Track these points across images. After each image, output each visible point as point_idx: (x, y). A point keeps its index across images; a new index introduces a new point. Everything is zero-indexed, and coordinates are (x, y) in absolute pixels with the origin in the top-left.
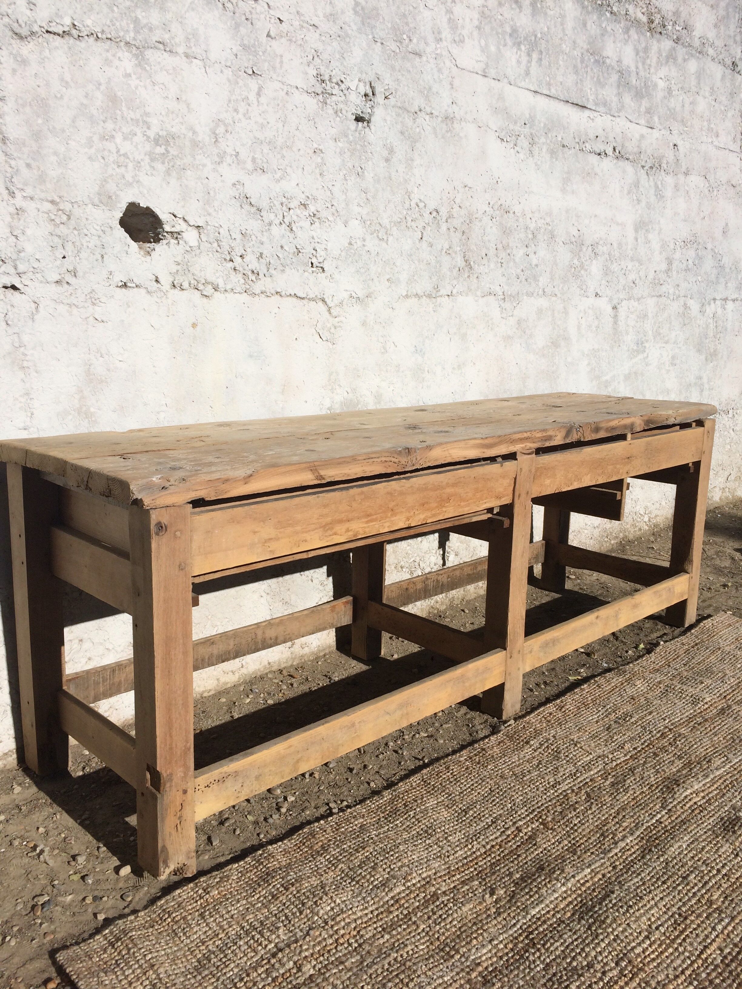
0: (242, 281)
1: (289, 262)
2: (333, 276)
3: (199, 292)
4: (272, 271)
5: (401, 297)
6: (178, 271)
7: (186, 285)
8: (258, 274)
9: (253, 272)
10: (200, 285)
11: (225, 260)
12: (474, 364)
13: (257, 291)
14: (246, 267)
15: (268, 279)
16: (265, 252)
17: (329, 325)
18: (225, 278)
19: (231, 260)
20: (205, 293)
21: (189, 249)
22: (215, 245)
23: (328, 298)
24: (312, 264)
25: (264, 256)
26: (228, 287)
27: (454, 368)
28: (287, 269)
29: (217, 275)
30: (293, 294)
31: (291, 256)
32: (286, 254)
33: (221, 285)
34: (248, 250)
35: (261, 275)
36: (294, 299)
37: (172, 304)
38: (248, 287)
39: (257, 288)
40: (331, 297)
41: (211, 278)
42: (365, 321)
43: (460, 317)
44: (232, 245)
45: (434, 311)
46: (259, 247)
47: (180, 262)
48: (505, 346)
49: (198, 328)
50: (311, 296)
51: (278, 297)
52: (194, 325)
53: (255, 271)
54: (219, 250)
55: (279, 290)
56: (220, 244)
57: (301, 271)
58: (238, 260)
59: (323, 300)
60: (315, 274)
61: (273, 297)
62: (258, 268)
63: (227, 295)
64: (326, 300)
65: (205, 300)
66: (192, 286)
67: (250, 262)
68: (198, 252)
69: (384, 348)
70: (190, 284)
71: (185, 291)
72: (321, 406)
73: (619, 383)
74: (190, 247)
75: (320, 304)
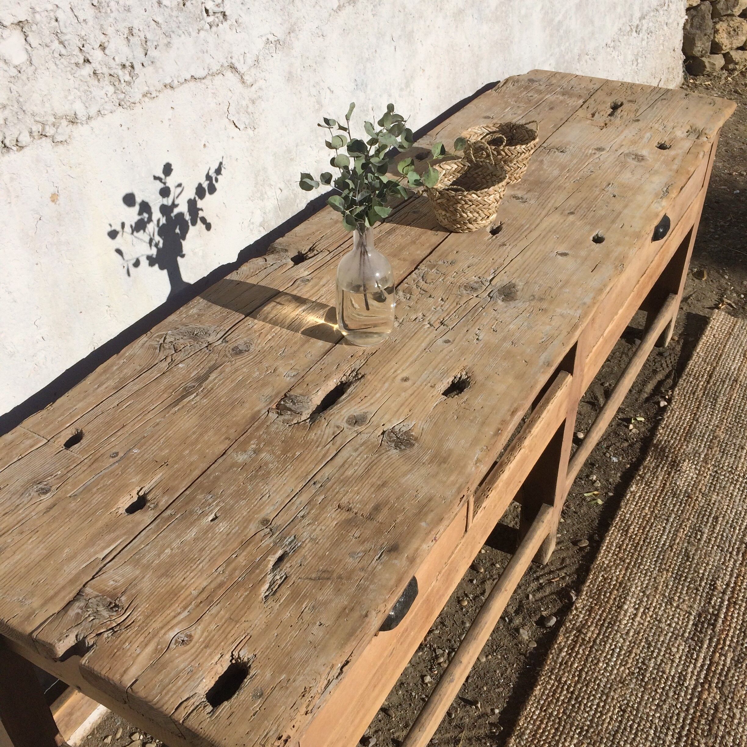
0: (111, 89)
1: (174, 25)
2: (240, 21)
3: (49, 140)
4: (152, 53)
5: (333, 13)
6: (5, 120)
7: (25, 139)
8: (132, 67)
9: (124, 66)
10: (47, 128)
11: (77, 64)
12: (424, 70)
13: (138, 97)
14: (113, 64)
15: (149, 69)
16: (136, 24)
17: (244, 103)
18: (84, 98)
19: (87, 61)
20: (59, 138)
21: (14, 72)
22: (56, 45)
23: (239, 61)
24: (207, 11)
25: (135, 31)
26: (93, 111)
27: (401, 90)
28: (175, 40)
29: (70, 98)
30: (188, 77)
31: (175, 13)
32: (168, 11)
33: (82, 113)
34: (110, 31)
35: (137, 66)
36: (192, 84)
37: (12, 179)
38: (122, 96)
39: (136, 92)
40: (241, 58)
41: (62, 108)
42: (290, 73)
43: (404, 8)
44: (83, 34)
45: (374, 15)
46: (125, 20)
47: (5, 102)
48: (457, 27)
49: (61, 199)
50: (215, 68)
51: (169, 91)
52: (54, 198)
53: (128, 64)
54: (64, 51)
55: (168, 81)
56: (63, 38)
57: (194, 34)
58: (97, 56)
59: (233, 67)
60: (214, 28)
61: (161, 95)
62: (130, 56)
63: (93, 123)
64: (237, 65)
65: (61, 149)
66: (35, 134)
67: (117, 51)
68: (30, 70)
69: (319, 102)
70: (31, 133)
71: (25, 150)
72: (251, 226)
73: (570, 19)
74: (16, 67)
75: (229, 74)
